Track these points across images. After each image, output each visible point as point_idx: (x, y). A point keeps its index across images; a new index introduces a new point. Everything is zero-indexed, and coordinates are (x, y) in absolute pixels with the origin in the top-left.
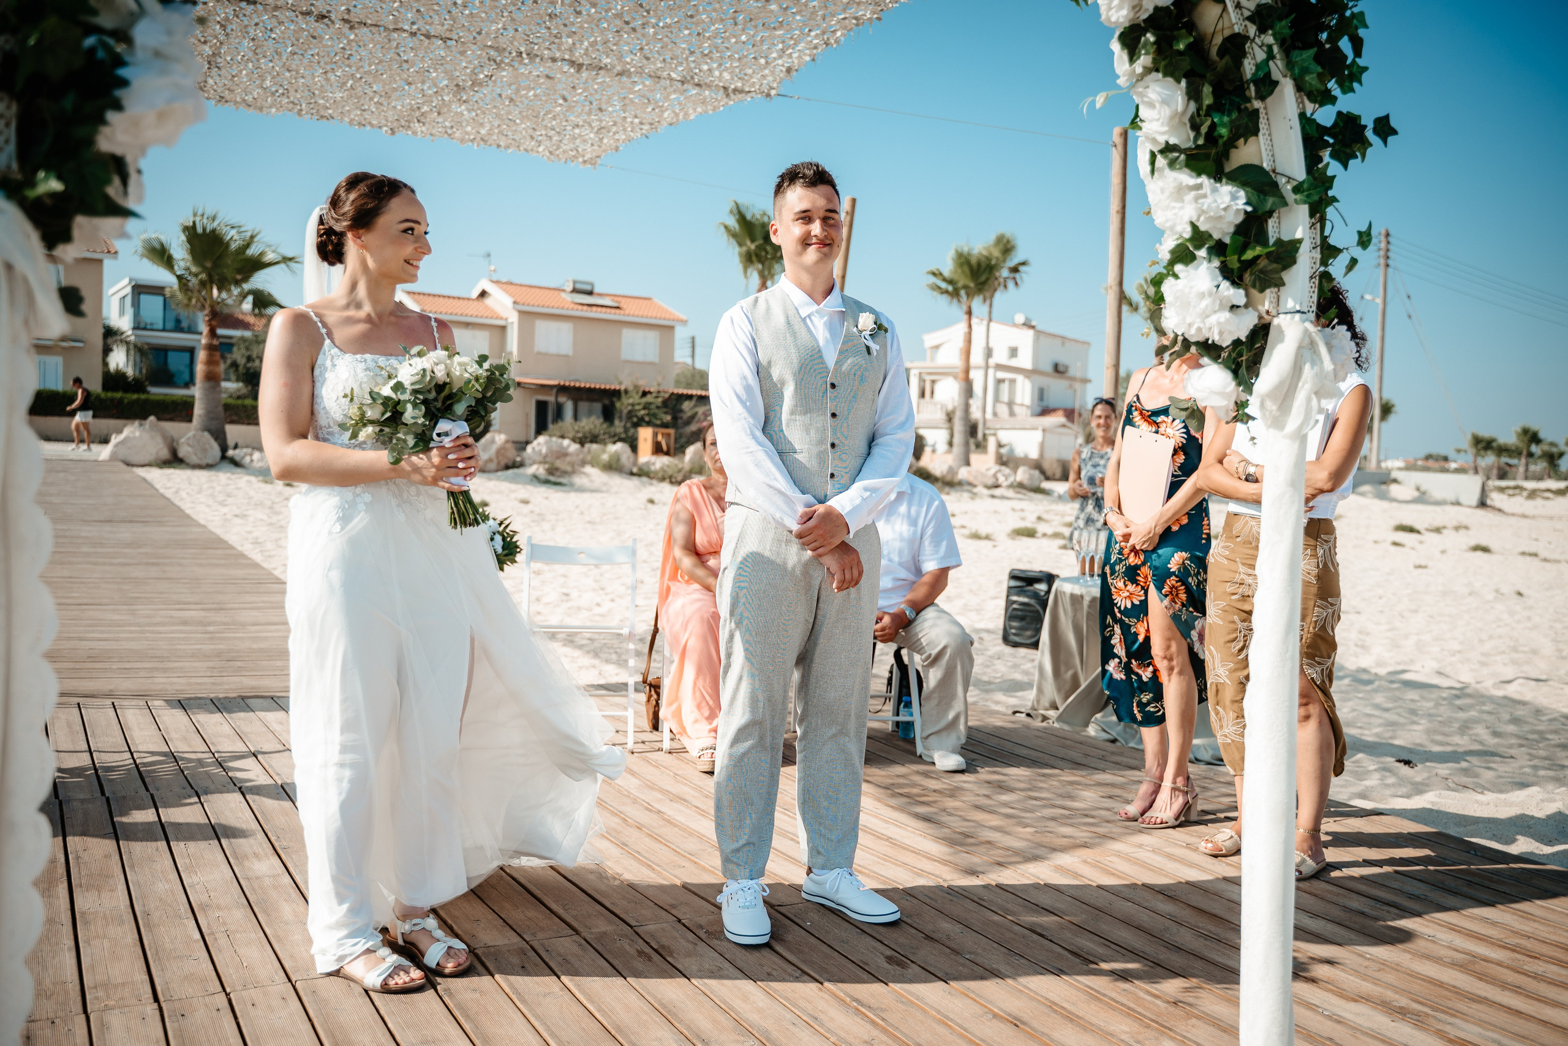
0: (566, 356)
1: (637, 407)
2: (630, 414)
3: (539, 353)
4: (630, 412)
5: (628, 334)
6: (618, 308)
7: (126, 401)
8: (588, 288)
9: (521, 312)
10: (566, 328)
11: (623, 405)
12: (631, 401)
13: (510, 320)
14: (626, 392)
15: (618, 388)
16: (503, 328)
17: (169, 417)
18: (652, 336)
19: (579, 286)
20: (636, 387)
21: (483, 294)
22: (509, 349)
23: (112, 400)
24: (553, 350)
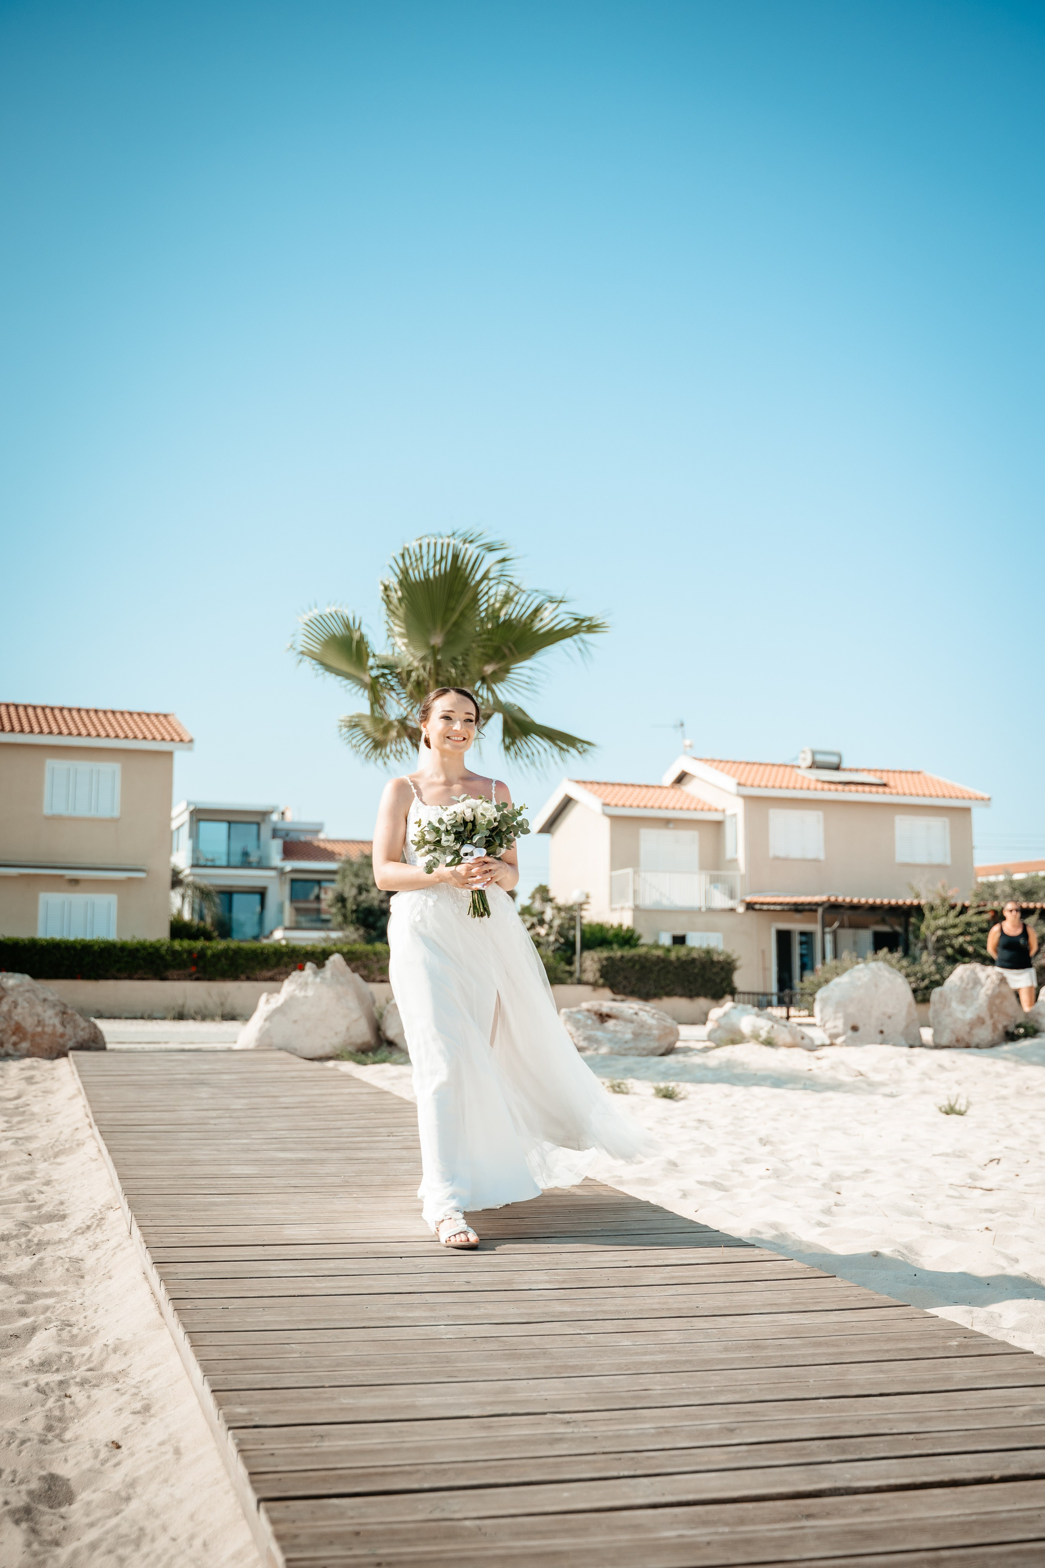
0: (816, 860)
1: (952, 931)
2: (940, 945)
3: (777, 858)
4: (939, 940)
5: (903, 824)
6: (885, 785)
7: (209, 952)
8: (834, 760)
9: (747, 798)
10: (813, 819)
11: (930, 928)
12: (941, 922)
13: (729, 812)
14: (932, 909)
15: (916, 902)
16: (719, 824)
17: (269, 974)
18: (938, 826)
19: (820, 758)
20: (944, 900)
21: (681, 779)
22: (729, 854)
23: (190, 952)
24: (795, 853)
